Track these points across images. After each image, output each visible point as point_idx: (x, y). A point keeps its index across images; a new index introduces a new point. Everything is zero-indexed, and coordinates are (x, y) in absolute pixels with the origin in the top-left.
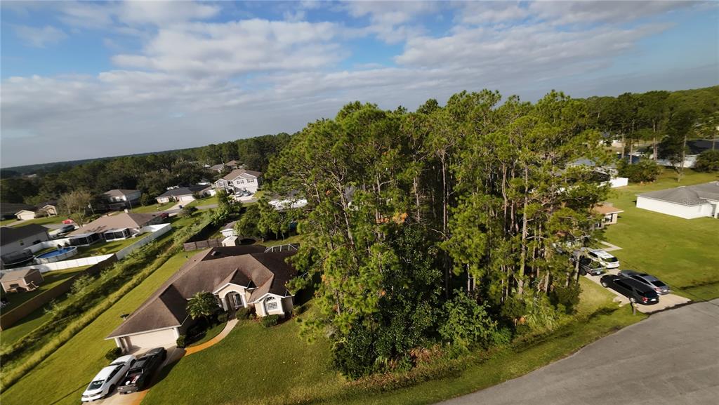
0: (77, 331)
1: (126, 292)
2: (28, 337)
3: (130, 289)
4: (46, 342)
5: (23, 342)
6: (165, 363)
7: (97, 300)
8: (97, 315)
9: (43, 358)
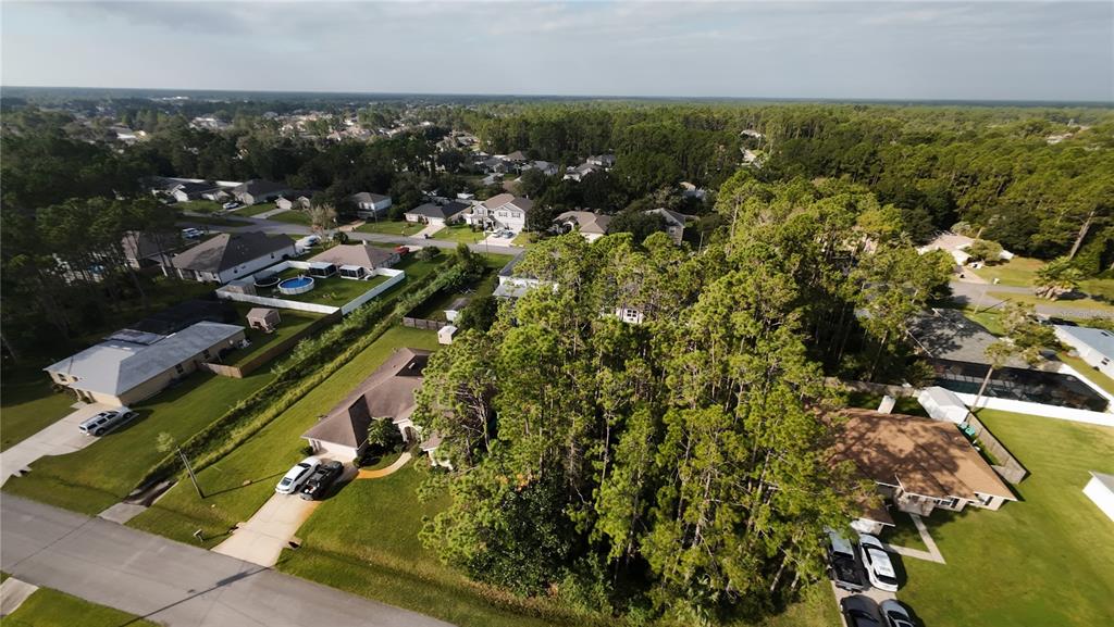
0: (290, 404)
1: (338, 368)
2: (257, 395)
3: (342, 365)
4: (268, 406)
5: (253, 399)
6: (340, 479)
7: (313, 367)
8: (310, 390)
9: (264, 425)
